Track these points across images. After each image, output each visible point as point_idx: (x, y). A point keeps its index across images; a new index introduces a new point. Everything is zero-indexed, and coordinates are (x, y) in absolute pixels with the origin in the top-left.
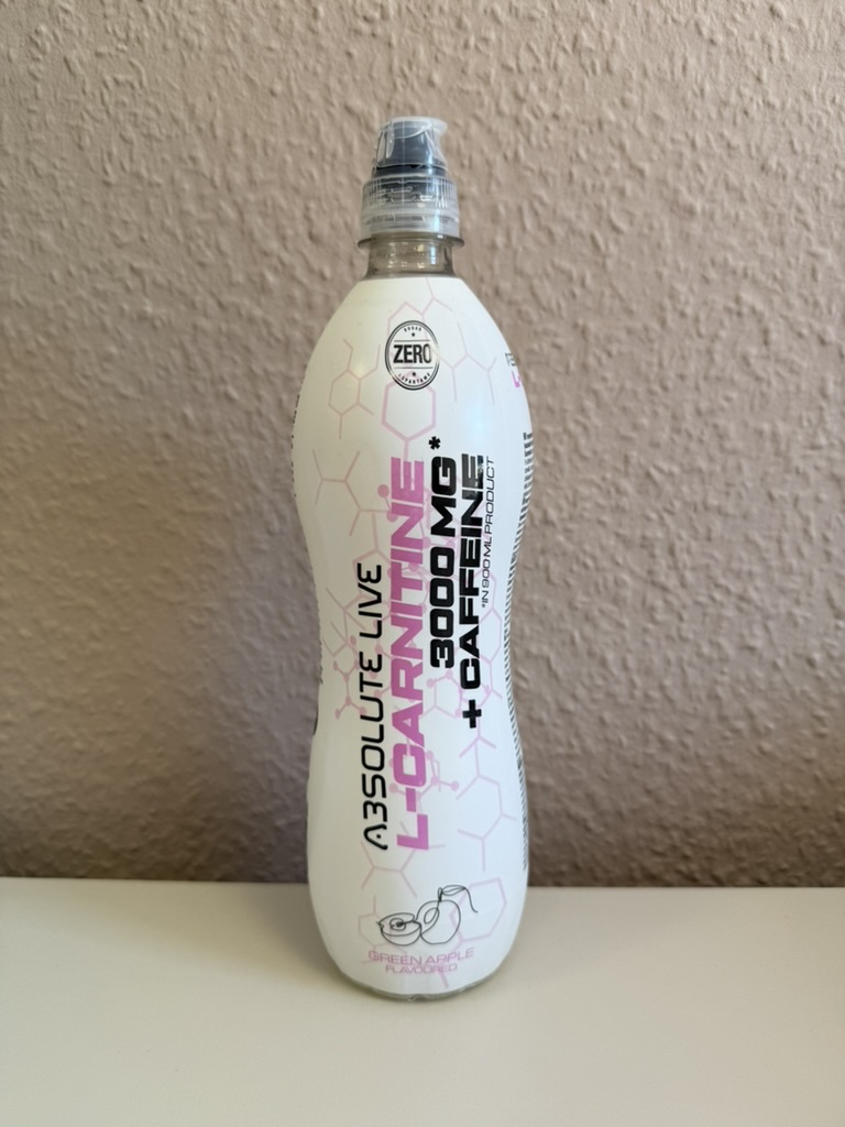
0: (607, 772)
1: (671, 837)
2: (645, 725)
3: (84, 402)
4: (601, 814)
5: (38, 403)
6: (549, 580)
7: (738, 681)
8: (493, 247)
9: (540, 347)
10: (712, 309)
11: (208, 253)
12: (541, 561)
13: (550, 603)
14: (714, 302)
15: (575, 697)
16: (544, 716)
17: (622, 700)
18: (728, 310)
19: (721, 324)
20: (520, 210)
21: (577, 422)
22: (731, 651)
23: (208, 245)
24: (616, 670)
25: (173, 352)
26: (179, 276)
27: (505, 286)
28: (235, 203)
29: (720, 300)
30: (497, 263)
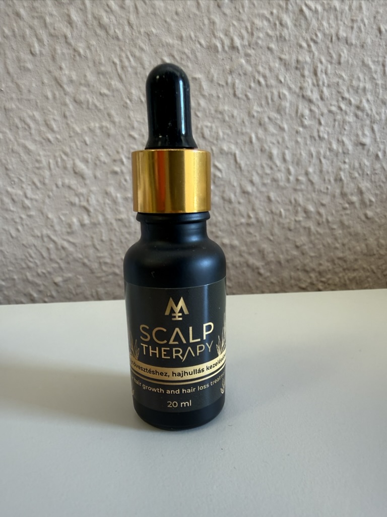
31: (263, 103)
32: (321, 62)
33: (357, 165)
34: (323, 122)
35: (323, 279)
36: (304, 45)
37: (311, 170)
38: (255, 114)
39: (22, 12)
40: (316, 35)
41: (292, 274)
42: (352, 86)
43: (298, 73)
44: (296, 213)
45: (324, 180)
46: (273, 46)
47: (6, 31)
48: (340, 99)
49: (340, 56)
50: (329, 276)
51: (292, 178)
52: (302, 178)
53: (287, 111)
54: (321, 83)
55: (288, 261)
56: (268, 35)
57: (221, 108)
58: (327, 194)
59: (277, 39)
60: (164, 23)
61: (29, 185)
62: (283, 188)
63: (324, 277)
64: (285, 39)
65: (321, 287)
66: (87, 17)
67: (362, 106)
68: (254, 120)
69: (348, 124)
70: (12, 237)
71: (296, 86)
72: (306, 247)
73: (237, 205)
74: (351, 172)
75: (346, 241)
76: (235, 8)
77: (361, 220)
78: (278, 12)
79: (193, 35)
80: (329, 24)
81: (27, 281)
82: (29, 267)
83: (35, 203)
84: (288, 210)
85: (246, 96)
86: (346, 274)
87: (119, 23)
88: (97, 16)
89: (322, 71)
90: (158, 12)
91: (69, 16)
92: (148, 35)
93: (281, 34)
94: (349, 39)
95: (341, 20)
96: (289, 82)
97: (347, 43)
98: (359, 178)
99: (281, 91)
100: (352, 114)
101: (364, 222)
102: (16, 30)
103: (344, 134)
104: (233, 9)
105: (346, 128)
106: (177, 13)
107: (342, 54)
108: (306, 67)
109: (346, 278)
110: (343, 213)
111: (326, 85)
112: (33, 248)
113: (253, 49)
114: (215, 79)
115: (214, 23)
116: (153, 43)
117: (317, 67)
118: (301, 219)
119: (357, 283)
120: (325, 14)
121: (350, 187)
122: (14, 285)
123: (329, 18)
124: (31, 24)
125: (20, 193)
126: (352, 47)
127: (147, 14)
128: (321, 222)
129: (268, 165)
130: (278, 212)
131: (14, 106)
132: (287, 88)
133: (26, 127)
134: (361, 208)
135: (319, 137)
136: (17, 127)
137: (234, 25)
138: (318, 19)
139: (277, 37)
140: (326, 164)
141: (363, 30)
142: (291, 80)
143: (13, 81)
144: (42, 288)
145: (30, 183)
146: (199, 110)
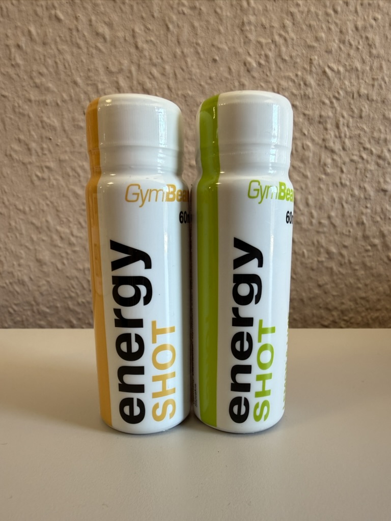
33: (379, 209)
35: (346, 318)
37: (333, 214)
39: (79, 80)
40: (338, 93)
41: (315, 311)
42: (373, 138)
44: (319, 254)
45: (347, 223)
46: (297, 103)
47: (65, 96)
49: (361, 110)
50: (351, 315)
51: (314, 221)
52: (325, 221)
53: (310, 160)
54: (343, 135)
55: (310, 299)
58: (349, 236)
59: (301, 97)
60: (199, 87)
61: (75, 224)
62: (308, 230)
63: (346, 316)
64: (309, 98)
65: (343, 326)
66: (132, 83)
67: (383, 155)
69: (369, 172)
70: (58, 270)
71: (319, 137)
72: (328, 286)
74: (373, 216)
75: (368, 282)
76: (263, 72)
77: (384, 262)
78: (303, 74)
80: (351, 83)
81: (68, 309)
82: (71, 297)
83: (80, 240)
84: (311, 251)
86: (369, 314)
87: (160, 88)
88: (141, 82)
89: (344, 125)
90: (194, 77)
91: (117, 83)
92: (185, 97)
93: (305, 93)
94: (370, 96)
95: (362, 79)
96: (312, 134)
97: (368, 99)
98: (382, 222)
99: (304, 142)
100: (373, 163)
101: (386, 263)
102: (73, 95)
103: (366, 181)
104: (261, 73)
105: (368, 176)
106: (211, 78)
107: (363, 109)
108: (329, 121)
109: (369, 317)
110: (365, 254)
111: (348, 136)
112: (76, 279)
116: (189, 104)
117: (339, 121)
118: (323, 259)
119: (380, 323)
120: (347, 74)
121: (372, 230)
122: (57, 313)
123: (351, 78)
124: (85, 90)
125: (67, 231)
126: (373, 103)
127: (184, 79)
128: (343, 263)
130: (301, 252)
131: (67, 158)
132: (310, 140)
133: (76, 175)
134: (383, 250)
135: (341, 183)
136: (69, 176)
138: (340, 79)
139: (301, 95)
140: (349, 208)
141: (383, 86)
142: (314, 133)
143: (67, 137)
144: (81, 316)
145: (76, 223)
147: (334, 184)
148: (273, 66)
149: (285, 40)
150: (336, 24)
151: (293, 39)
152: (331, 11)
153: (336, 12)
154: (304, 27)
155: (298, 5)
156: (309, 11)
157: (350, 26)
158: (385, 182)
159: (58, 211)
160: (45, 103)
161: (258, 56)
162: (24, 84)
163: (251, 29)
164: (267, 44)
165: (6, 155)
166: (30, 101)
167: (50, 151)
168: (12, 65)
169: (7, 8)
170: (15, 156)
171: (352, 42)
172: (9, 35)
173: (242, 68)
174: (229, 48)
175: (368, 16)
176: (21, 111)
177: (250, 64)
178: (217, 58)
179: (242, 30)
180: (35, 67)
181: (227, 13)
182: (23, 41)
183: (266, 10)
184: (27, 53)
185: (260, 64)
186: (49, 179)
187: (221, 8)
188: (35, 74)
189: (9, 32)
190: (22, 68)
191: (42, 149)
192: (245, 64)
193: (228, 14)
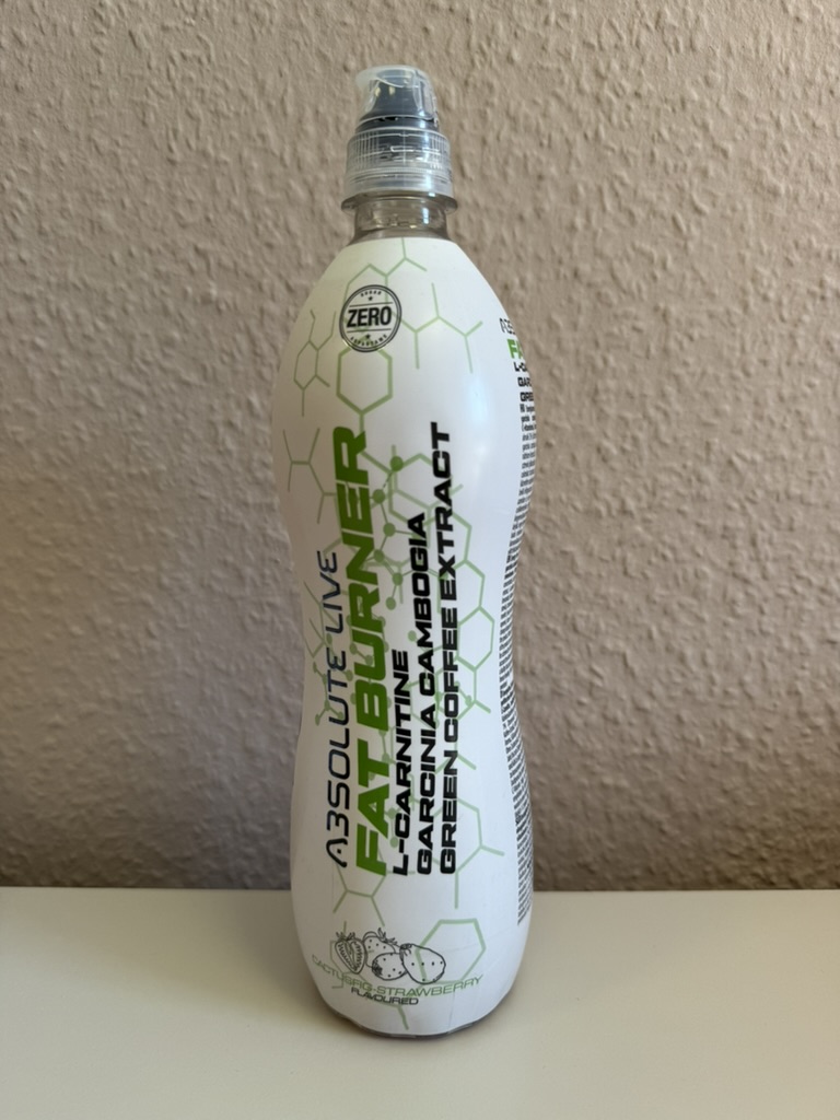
0: (684, 773)
1: (748, 839)
2: (723, 723)
3: (145, 389)
4: (676, 816)
5: (95, 390)
6: (625, 573)
7: (818, 676)
8: (572, 228)
9: (621, 330)
10: (795, 293)
11: (277, 234)
12: (618, 553)
13: (626, 597)
14: (797, 285)
15: (651, 695)
16: (620, 715)
17: (700, 698)
18: (812, 294)
19: (805, 308)
20: (600, 191)
21: (658, 408)
22: (811, 645)
23: (276, 225)
24: (694, 667)
25: (238, 336)
26: (245, 256)
27: (585, 268)
28: (305, 182)
29: (803, 284)
30: (576, 245)
31: (671, 583)
32: (762, 529)
33: (823, 671)
34: (766, 609)
35: (770, 842)
36: (736, 505)
37: (748, 678)
38: (657, 599)
40: (754, 493)
41: (718, 833)
42: (812, 561)
43: (726, 543)
44: (724, 741)
45: (770, 693)
46: (686, 508)
48: (794, 578)
49: (792, 520)
50: (778, 838)
51: (717, 690)
52: (735, 691)
53: (709, 594)
54: (762, 557)
55: (709, 813)
56: (678, 494)
57: (603, 590)
58: (774, 713)
59: (693, 499)
62: (704, 704)
64: (705, 500)
67: (828, 587)
68: (655, 608)
69: (807, 613)
71: (722, 560)
72: (741, 793)
73: (627, 728)
74: (814, 681)
75: (807, 784)
78: (695, 465)
79: (564, 497)
80: (774, 477)
84: (712, 737)
85: (644, 574)
89: (763, 540)
93: (698, 492)
94: (805, 497)
95: (793, 472)
96: (712, 555)
97: (802, 502)
98: (828, 691)
99: (699, 567)
100: (813, 599)
103: (801, 628)
104: (626, 463)
105: (805, 619)
107: (795, 518)
108: (739, 535)
110: (802, 741)
111: (770, 558)
113: (655, 512)
114: (596, 552)
115: (596, 481)
117: (756, 534)
118: (731, 750)
120: (768, 464)
121: (812, 704)
126: (811, 508)
128: (765, 755)
129: (678, 670)
132: (708, 564)
134: (831, 735)
135: (761, 631)
137: (626, 483)
138: (756, 471)
139: (692, 496)
140: (774, 669)
141: (826, 484)
142: (714, 553)
146: (569, 594)
147: (749, 631)
148: (646, 453)
149: (666, 414)
150: (749, 392)
151: (678, 414)
152: (739, 373)
153: (747, 374)
154: (697, 396)
155: (686, 364)
156: (704, 373)
157: (771, 395)
158: (834, 628)
159: (284, 671)
160: (270, 508)
161: (620, 439)
162: (238, 479)
163: (608, 400)
164: (635, 421)
165: (202, 586)
166: (246, 504)
167: (276, 580)
168: (219, 452)
169: (214, 368)
170: (217, 587)
171: (776, 419)
172: (216, 407)
173: (594, 458)
174: (574, 427)
175: (799, 380)
176: (231, 519)
177: (607, 450)
178: (553, 442)
179: (594, 401)
180: (256, 455)
181: (571, 376)
182: (238, 417)
183: (633, 370)
184: (243, 434)
185: (623, 451)
186: (273, 622)
187: (561, 369)
188: (255, 465)
189: (216, 404)
190: (235, 455)
191: (263, 576)
192: (599, 450)
193: (573, 377)
